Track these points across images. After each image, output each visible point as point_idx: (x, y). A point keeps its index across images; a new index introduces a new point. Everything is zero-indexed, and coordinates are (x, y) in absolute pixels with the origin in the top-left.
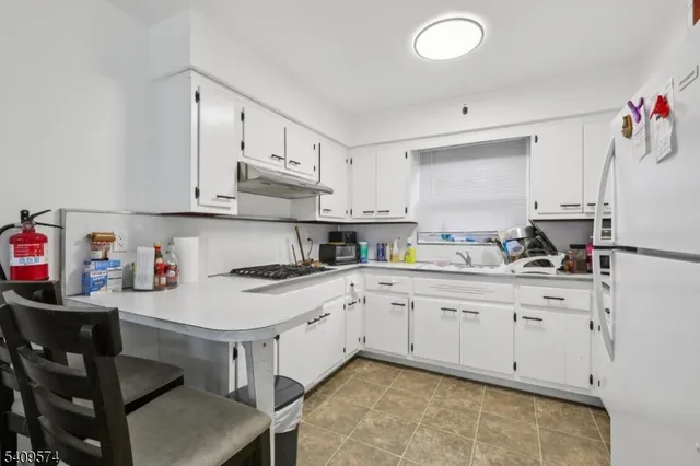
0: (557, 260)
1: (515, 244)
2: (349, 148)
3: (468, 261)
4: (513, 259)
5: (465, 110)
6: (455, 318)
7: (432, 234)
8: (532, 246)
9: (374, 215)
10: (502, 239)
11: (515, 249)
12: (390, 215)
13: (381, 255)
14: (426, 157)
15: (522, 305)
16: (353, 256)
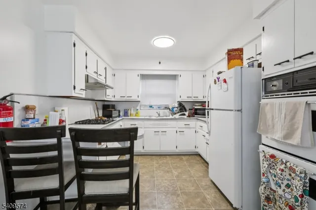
0: (187, 113)
1: (176, 109)
2: (113, 69)
3: (159, 115)
4: (176, 114)
5: (160, 63)
6: (158, 134)
7: (145, 106)
8: (180, 109)
9: (125, 98)
10: (171, 108)
11: (176, 111)
12: (132, 98)
13: (126, 114)
14: (144, 77)
15: (179, 128)
16: (118, 115)
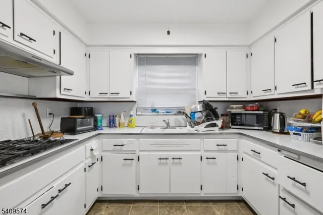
1: (200, 114)
2: (87, 46)
3: (168, 124)
4: (198, 124)
5: (169, 33)
6: (167, 164)
7: (145, 109)
8: (207, 116)
9: (108, 96)
10: (188, 112)
11: (199, 118)
12: (119, 96)
13: (112, 123)
14: (143, 59)
15: (205, 151)
16: (92, 126)
